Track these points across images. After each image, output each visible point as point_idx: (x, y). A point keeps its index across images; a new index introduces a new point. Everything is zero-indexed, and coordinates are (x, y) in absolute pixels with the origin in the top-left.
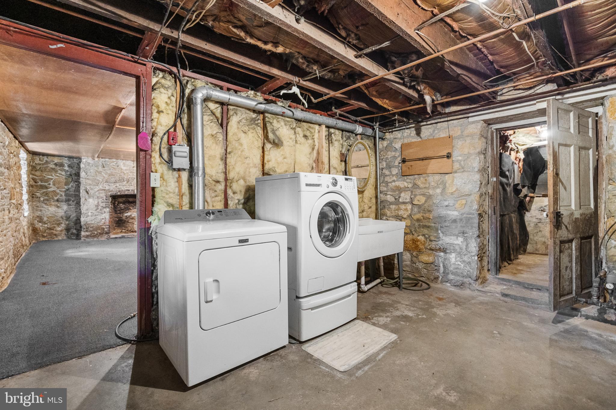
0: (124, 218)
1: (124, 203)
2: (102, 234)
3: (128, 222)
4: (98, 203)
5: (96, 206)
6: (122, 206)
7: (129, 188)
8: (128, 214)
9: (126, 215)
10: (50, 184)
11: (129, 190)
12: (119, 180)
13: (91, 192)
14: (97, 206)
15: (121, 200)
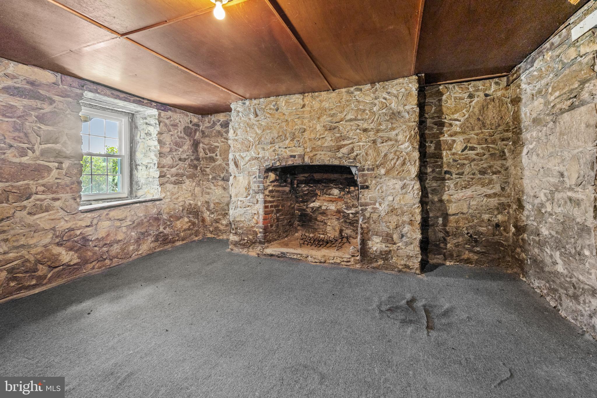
0: (309, 211)
1: (307, 182)
2: (254, 243)
3: (316, 219)
4: (249, 183)
5: (246, 189)
6: (304, 188)
7: (294, 151)
8: (316, 204)
9: (312, 205)
10: (216, 155)
11: (294, 156)
12: (279, 136)
13: (241, 163)
14: (248, 188)
15: (302, 177)
